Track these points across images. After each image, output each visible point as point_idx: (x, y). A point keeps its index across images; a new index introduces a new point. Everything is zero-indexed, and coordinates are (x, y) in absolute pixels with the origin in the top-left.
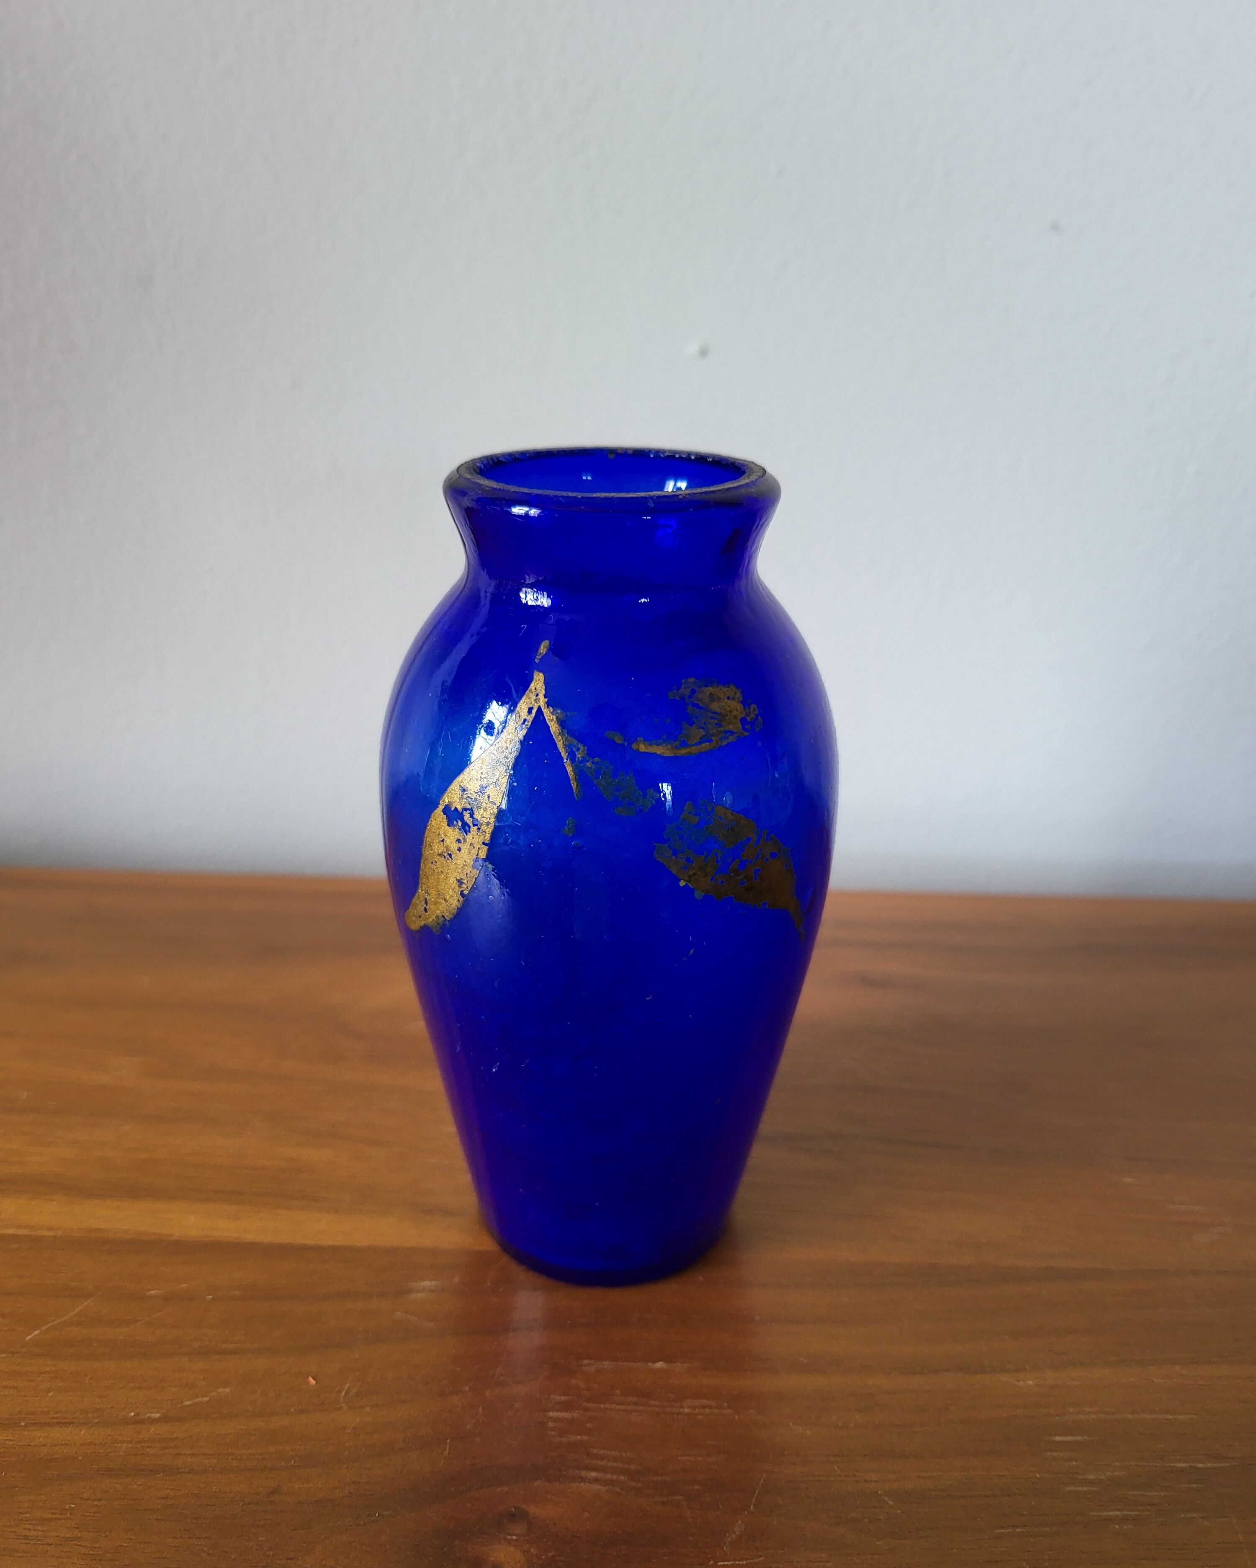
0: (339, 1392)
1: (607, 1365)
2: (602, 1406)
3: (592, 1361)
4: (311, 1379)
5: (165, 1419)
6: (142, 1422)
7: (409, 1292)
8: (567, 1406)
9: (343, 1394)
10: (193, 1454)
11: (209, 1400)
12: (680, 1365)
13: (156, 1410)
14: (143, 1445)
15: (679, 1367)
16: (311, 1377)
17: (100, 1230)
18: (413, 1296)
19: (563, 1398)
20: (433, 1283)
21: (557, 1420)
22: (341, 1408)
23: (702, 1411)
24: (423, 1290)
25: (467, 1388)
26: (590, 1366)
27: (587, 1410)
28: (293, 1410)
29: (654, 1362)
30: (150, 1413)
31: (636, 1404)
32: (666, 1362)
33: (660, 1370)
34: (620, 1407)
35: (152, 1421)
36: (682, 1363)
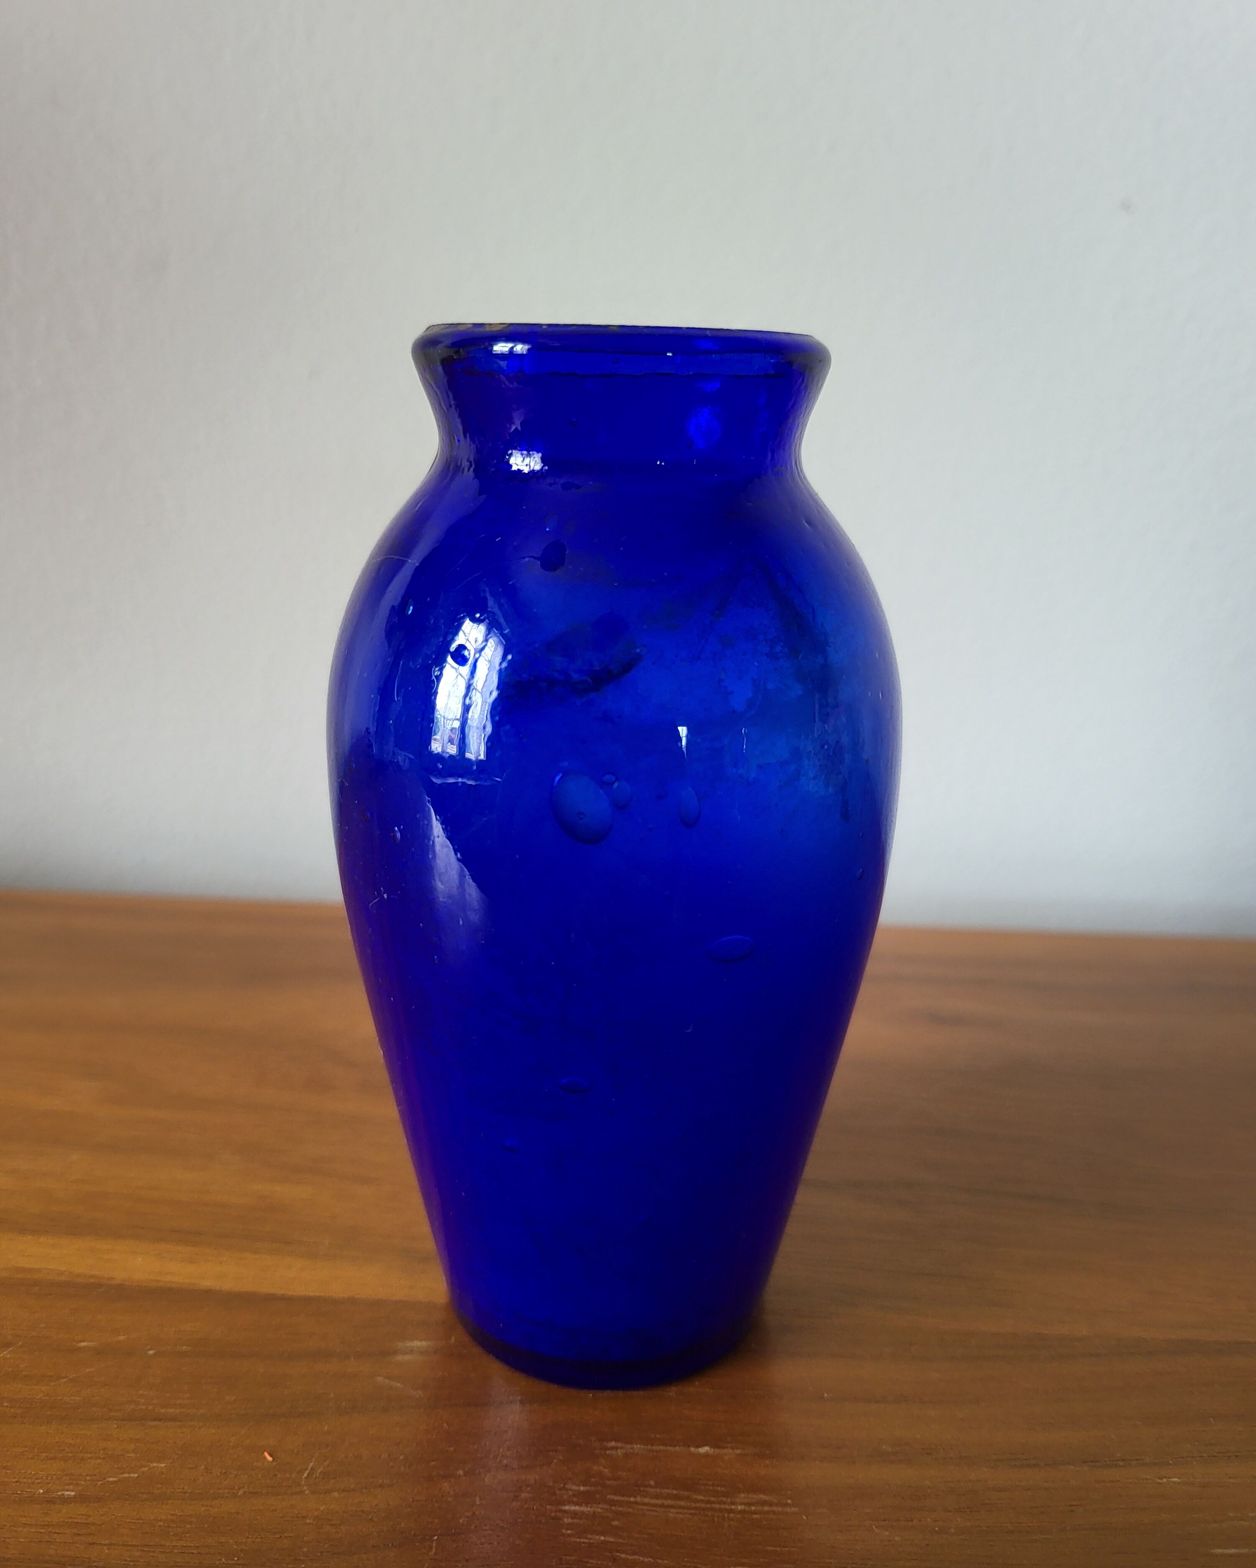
0: (301, 1472)
1: (638, 1447)
2: (632, 1499)
3: (619, 1445)
4: (266, 1454)
5: (81, 1499)
6: (52, 1501)
7: (396, 1352)
8: (587, 1498)
9: (305, 1475)
10: (111, 1544)
11: (138, 1477)
12: (730, 1451)
13: (71, 1487)
14: (50, 1529)
15: (728, 1453)
16: (267, 1452)
17: (30, 1270)
18: (399, 1358)
19: (582, 1488)
20: (424, 1343)
21: (574, 1515)
22: (302, 1492)
23: (759, 1508)
24: (411, 1351)
25: (461, 1472)
26: (618, 1449)
27: (612, 1503)
28: (241, 1492)
29: (698, 1447)
30: (63, 1490)
31: (676, 1497)
32: (712, 1446)
33: (706, 1455)
34: (654, 1501)
35: (66, 1501)
36: (732, 1448)
